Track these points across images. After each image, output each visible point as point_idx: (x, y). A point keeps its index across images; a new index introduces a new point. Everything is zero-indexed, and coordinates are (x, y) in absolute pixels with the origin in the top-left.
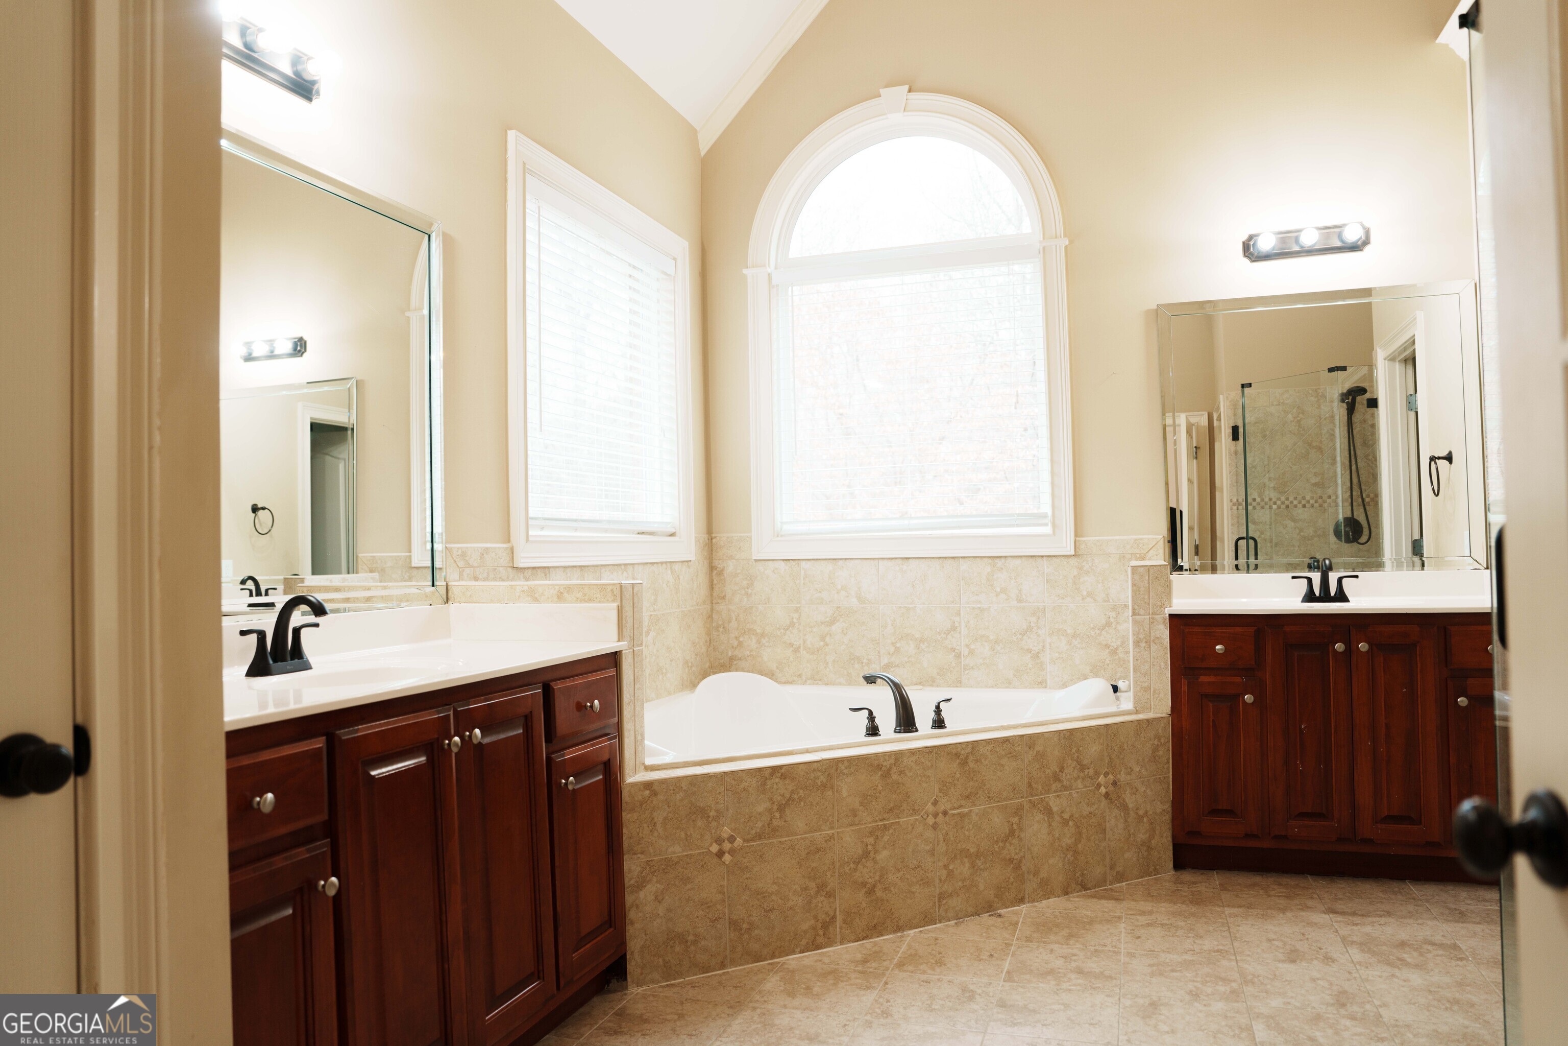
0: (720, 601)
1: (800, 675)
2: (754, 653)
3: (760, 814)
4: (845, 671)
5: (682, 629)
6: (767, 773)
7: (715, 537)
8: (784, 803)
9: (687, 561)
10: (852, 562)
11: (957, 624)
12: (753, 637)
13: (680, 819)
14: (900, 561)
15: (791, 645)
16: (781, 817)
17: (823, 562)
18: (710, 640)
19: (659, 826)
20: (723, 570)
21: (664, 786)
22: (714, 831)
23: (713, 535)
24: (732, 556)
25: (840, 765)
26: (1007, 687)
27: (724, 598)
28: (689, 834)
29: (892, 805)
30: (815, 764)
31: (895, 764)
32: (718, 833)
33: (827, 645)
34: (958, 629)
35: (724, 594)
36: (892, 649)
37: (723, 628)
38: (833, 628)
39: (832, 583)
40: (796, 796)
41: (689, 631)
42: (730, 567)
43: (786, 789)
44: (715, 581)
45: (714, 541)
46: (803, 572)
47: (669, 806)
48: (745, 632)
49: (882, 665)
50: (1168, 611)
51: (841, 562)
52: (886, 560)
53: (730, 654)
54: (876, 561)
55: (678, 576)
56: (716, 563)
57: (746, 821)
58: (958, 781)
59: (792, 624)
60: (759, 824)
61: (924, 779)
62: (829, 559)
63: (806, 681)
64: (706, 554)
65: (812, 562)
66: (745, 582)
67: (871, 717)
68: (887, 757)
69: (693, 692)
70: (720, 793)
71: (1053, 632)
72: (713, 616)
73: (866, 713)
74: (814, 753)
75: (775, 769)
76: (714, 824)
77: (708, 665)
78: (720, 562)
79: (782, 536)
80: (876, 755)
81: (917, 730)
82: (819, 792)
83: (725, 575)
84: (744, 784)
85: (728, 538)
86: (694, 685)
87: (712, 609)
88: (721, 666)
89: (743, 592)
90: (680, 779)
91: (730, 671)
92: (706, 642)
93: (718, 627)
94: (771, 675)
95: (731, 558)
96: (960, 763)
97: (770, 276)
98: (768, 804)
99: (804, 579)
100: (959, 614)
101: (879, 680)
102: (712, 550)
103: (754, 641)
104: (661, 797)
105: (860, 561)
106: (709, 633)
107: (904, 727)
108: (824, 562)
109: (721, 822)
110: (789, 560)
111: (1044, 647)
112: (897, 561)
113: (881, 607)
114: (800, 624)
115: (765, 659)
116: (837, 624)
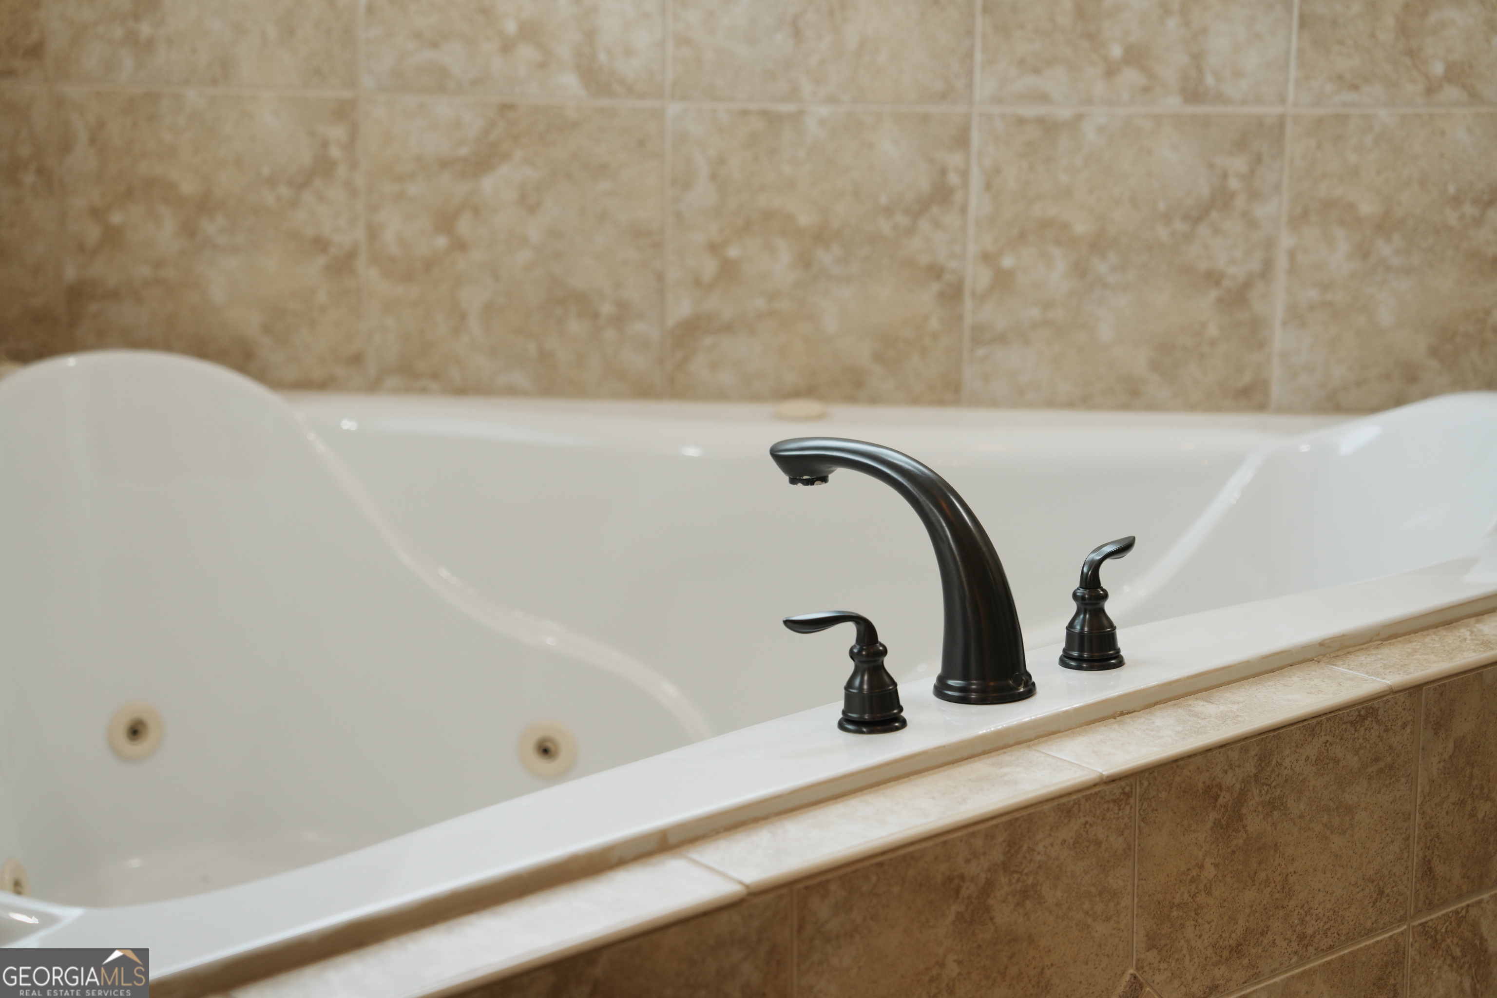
1: (356, 360)
2: (169, 272)
4: (532, 344)
11: (953, 179)
12: (165, 210)
15: (321, 244)
25: (814, 902)
26: (1125, 407)
30: (724, 917)
31: (1005, 866)
33: (463, 247)
34: (958, 197)
36: (710, 267)
38: (488, 184)
48: (129, 190)
49: (671, 322)
58: (1209, 893)
59: (323, 166)
61: (1099, 908)
63: (381, 381)
67: (871, 652)
68: (979, 843)
71: (1306, 213)
89: (118, 30)
96: (1217, 823)
100: (962, 140)
103: (170, 225)
107: (982, 677)
111: (1268, 266)
113: (674, 109)
114: (353, 166)
115: (218, 294)
116: (504, 170)
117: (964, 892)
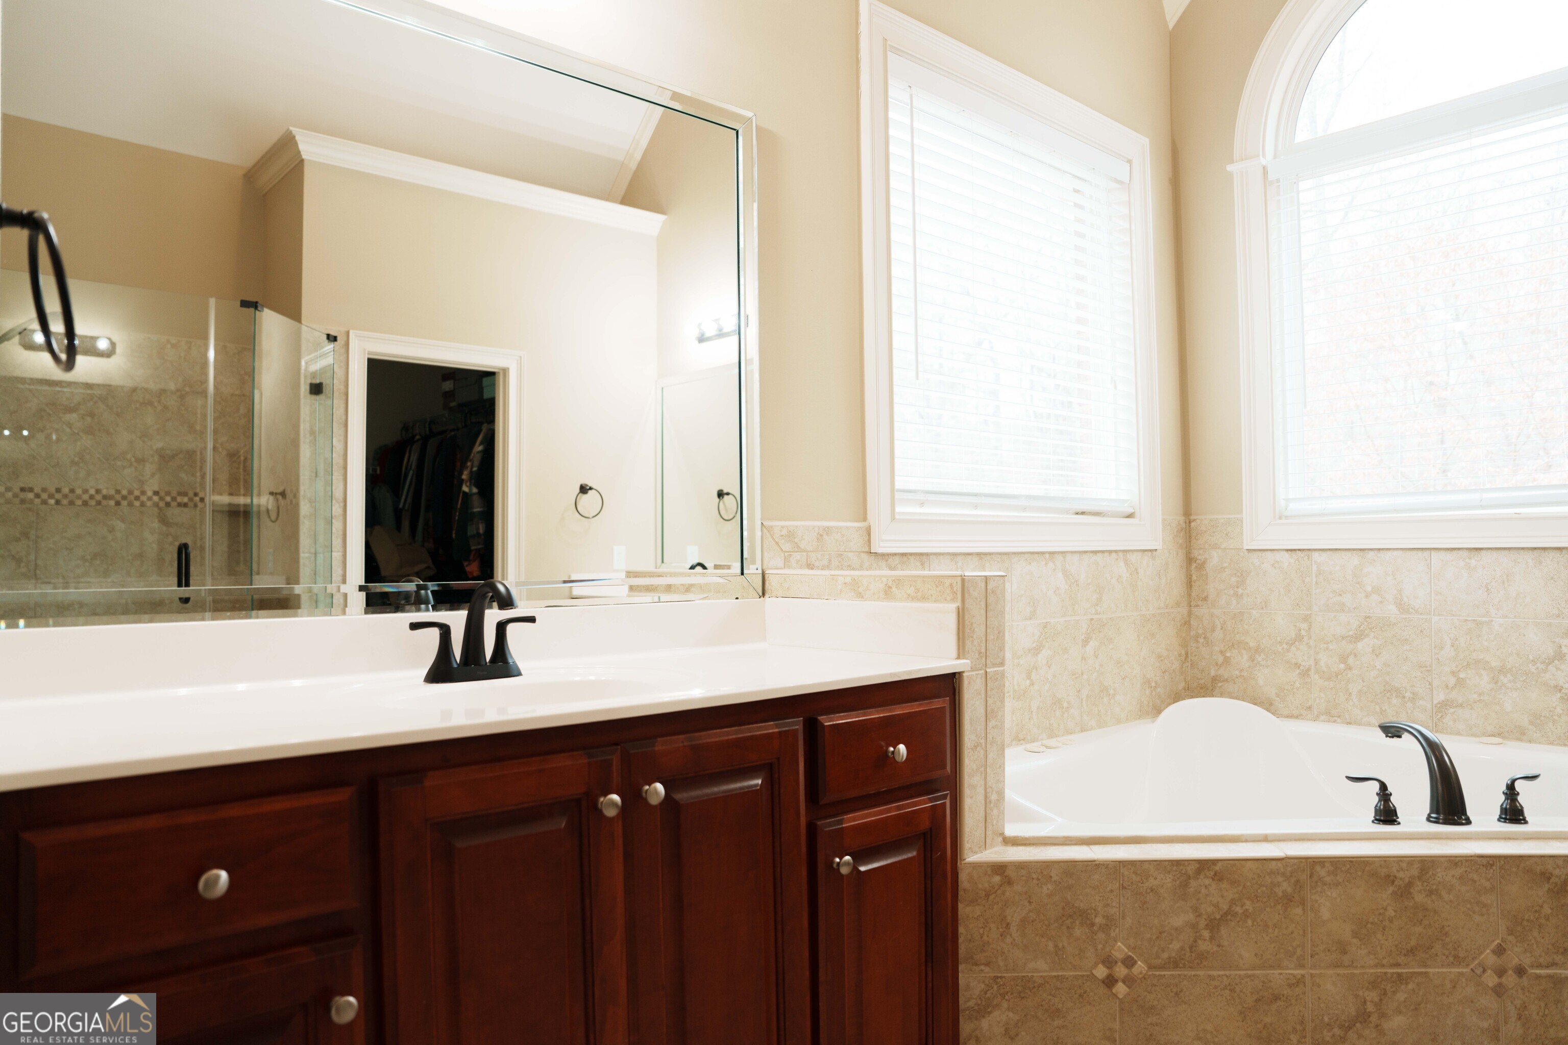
0: (1200, 603)
2: (1245, 674)
3: (1176, 929)
4: (1377, 707)
5: (1141, 638)
6: (1191, 870)
7: (1194, 520)
8: (1218, 917)
9: (1151, 550)
10: (1390, 553)
12: (1244, 652)
13: (1046, 923)
14: (1466, 553)
15: (1297, 665)
16: (1212, 938)
17: (1344, 553)
18: (1187, 654)
19: (1013, 929)
20: (1204, 562)
21: (1023, 872)
22: (1100, 947)
23: (1192, 518)
24: (1216, 544)
25: (1318, 868)
27: (1205, 599)
28: (1060, 945)
29: (1413, 943)
30: (1274, 863)
32: (1108, 949)
33: (1350, 669)
35: (1205, 594)
36: (1452, 681)
37: (1205, 638)
38: (1360, 645)
39: (1358, 583)
40: (1238, 909)
41: (1153, 641)
42: (1214, 559)
43: (1222, 896)
44: (1194, 578)
45: (1193, 524)
46: (1314, 567)
47: (1030, 902)
48: (1233, 645)
49: (1435, 702)
51: (1372, 553)
52: (1442, 553)
53: (1213, 673)
54: (1427, 553)
55: (1136, 569)
56: (1195, 553)
57: (1154, 937)
58: (1547, 919)
59: (1299, 638)
60: (1175, 946)
61: (1477, 909)
62: (1354, 550)
63: (1318, 716)
64: (1181, 541)
65: (1329, 553)
66: (1234, 579)
67: (1384, 793)
68: (1404, 865)
69: (1153, 722)
70: (1112, 891)
72: (1192, 622)
73: (1376, 786)
74: (1276, 844)
75: (1203, 865)
76: (1101, 936)
77: (1181, 685)
78: (1201, 552)
79: (1287, 517)
80: (1385, 860)
81: (1468, 822)
82: (1279, 907)
83: (1208, 570)
84: (1152, 882)
85: (1211, 520)
86: (1159, 711)
87: (1190, 614)
88: (1201, 688)
89: (1232, 592)
90: (1047, 865)
91: (1213, 696)
92: (1180, 655)
93: (1197, 637)
94: (1268, 705)
95: (1216, 546)
97: (1265, 169)
98: (1191, 917)
99: (1316, 576)
101: (1406, 736)
102: (1190, 537)
103: (1245, 657)
104: (1018, 888)
105: (1400, 552)
106: (1184, 644)
107: (1444, 814)
108: (1346, 553)
109: (1113, 934)
110: (1295, 550)
112: (1461, 552)
113: (1435, 619)
114: (1310, 638)
115: (1261, 683)
116: (1366, 640)
117: (1396, 883)
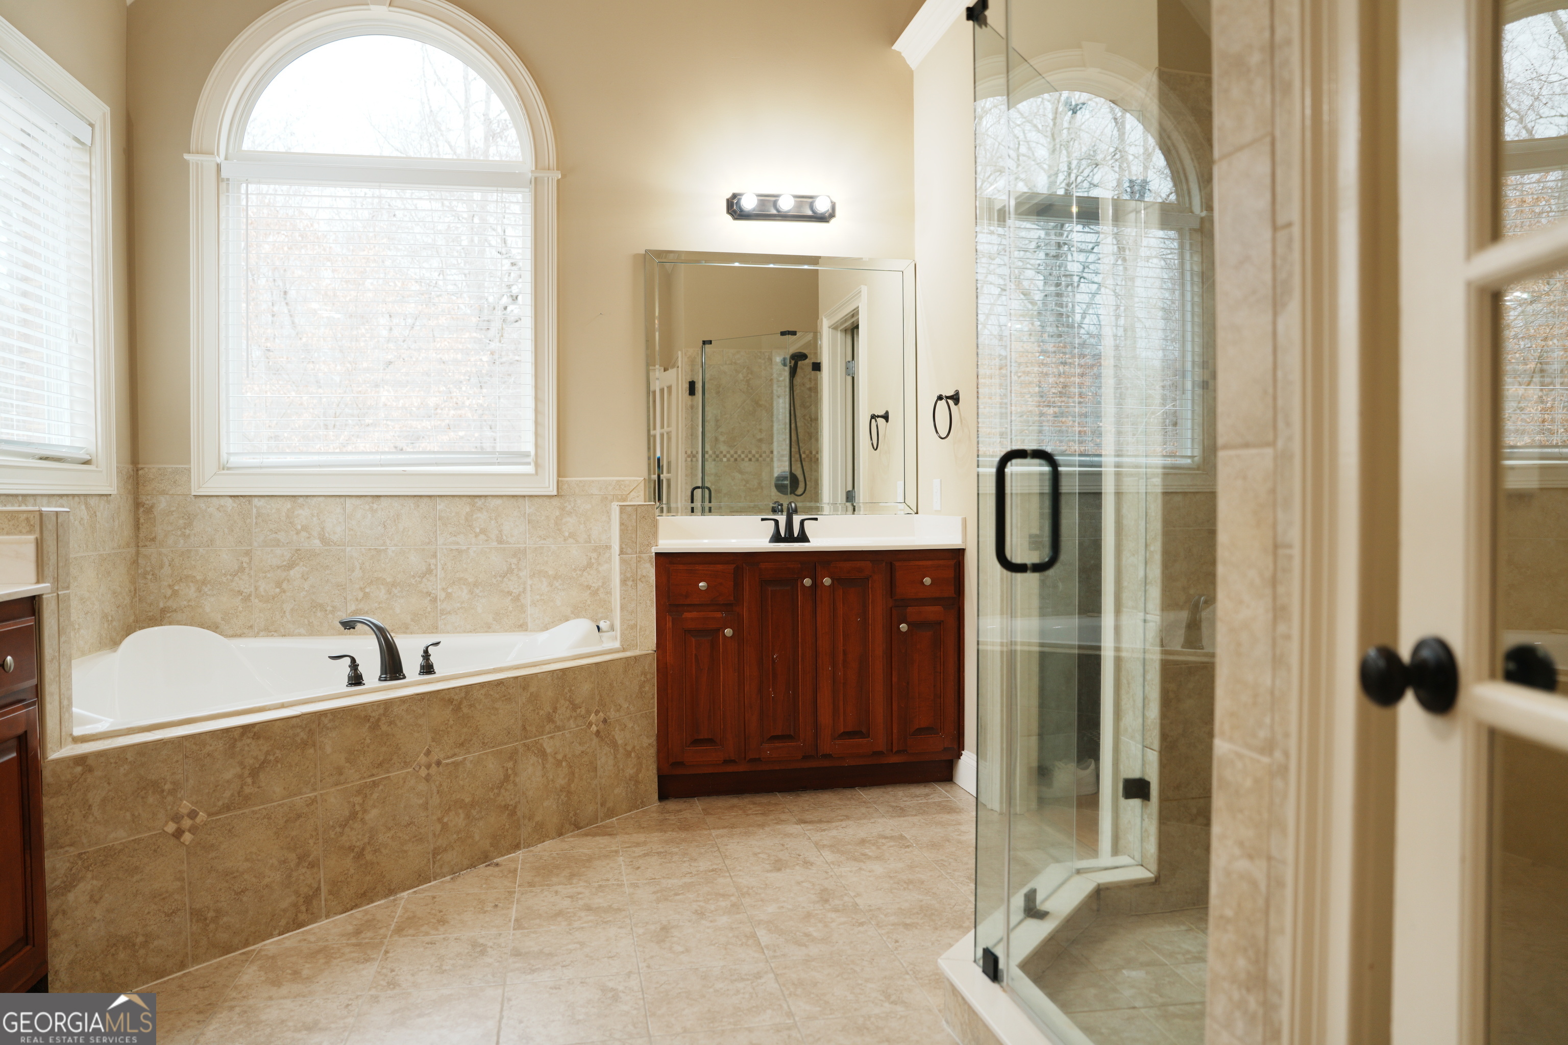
0: (148, 543)
1: (251, 627)
2: (193, 603)
3: (228, 781)
4: (306, 620)
5: (100, 576)
6: (236, 734)
7: (142, 468)
8: (257, 766)
9: (106, 495)
10: (315, 499)
11: (433, 567)
12: (191, 584)
13: (124, 797)
14: (370, 499)
15: (240, 593)
16: (253, 783)
17: (279, 499)
18: (135, 590)
19: (95, 809)
20: (152, 507)
21: (103, 759)
22: (169, 807)
23: (140, 466)
24: (164, 490)
25: (323, 718)
26: (486, 632)
27: (153, 540)
28: (136, 814)
29: (381, 759)
30: (294, 719)
31: (384, 715)
32: (175, 809)
33: (284, 592)
34: (434, 572)
35: (153, 535)
36: (361, 595)
37: (153, 575)
38: (292, 572)
39: (291, 523)
40: (272, 758)
41: (109, 579)
42: (162, 504)
43: (260, 750)
44: (142, 521)
45: (140, 472)
46: (254, 510)
47: (109, 784)
48: (181, 579)
49: (349, 612)
50: (654, 550)
51: (301, 499)
52: (354, 498)
53: (161, 605)
54: (342, 499)
55: (95, 512)
56: (143, 499)
57: (211, 791)
58: (451, 728)
59: (241, 569)
60: (228, 794)
61: (416, 729)
62: (287, 496)
63: (258, 633)
64: (130, 487)
65: (267, 498)
66: (181, 522)
67: (354, 665)
68: (375, 707)
69: (115, 651)
70: (177, 761)
71: (534, 574)
72: (139, 561)
73: (347, 661)
74: (291, 708)
75: (246, 729)
76: (170, 799)
77: (132, 618)
78: (149, 497)
79: (229, 469)
80: (364, 706)
81: (404, 677)
82: (299, 751)
83: (155, 513)
84: (208, 749)
85: (159, 469)
86: (115, 643)
87: (138, 553)
88: (150, 620)
89: (179, 533)
90: (124, 749)
91: (162, 625)
92: (130, 591)
93: (146, 573)
94: (214, 627)
95: (163, 493)
96: (453, 709)
97: (219, 167)
98: (238, 770)
99: (256, 518)
100: (434, 556)
101: (359, 626)
102: (138, 484)
103: (193, 589)
104: (98, 773)
105: (324, 498)
106: (133, 582)
107: (391, 673)
108: (281, 499)
109: (179, 796)
110: (237, 496)
111: (525, 589)
112: (366, 499)
113: (348, 549)
114: (251, 569)
115: (208, 609)
116: (297, 568)
117: (371, 720)
